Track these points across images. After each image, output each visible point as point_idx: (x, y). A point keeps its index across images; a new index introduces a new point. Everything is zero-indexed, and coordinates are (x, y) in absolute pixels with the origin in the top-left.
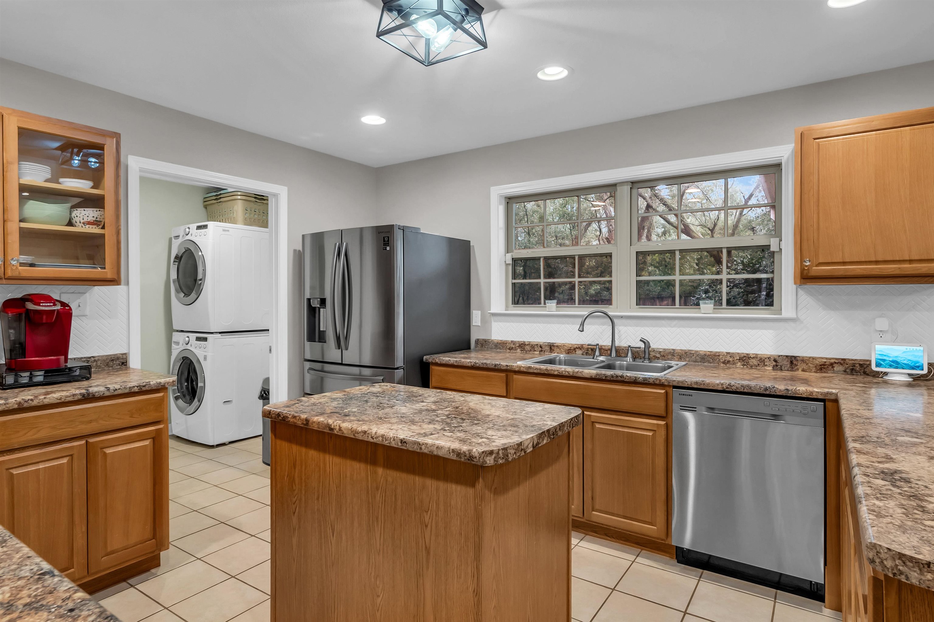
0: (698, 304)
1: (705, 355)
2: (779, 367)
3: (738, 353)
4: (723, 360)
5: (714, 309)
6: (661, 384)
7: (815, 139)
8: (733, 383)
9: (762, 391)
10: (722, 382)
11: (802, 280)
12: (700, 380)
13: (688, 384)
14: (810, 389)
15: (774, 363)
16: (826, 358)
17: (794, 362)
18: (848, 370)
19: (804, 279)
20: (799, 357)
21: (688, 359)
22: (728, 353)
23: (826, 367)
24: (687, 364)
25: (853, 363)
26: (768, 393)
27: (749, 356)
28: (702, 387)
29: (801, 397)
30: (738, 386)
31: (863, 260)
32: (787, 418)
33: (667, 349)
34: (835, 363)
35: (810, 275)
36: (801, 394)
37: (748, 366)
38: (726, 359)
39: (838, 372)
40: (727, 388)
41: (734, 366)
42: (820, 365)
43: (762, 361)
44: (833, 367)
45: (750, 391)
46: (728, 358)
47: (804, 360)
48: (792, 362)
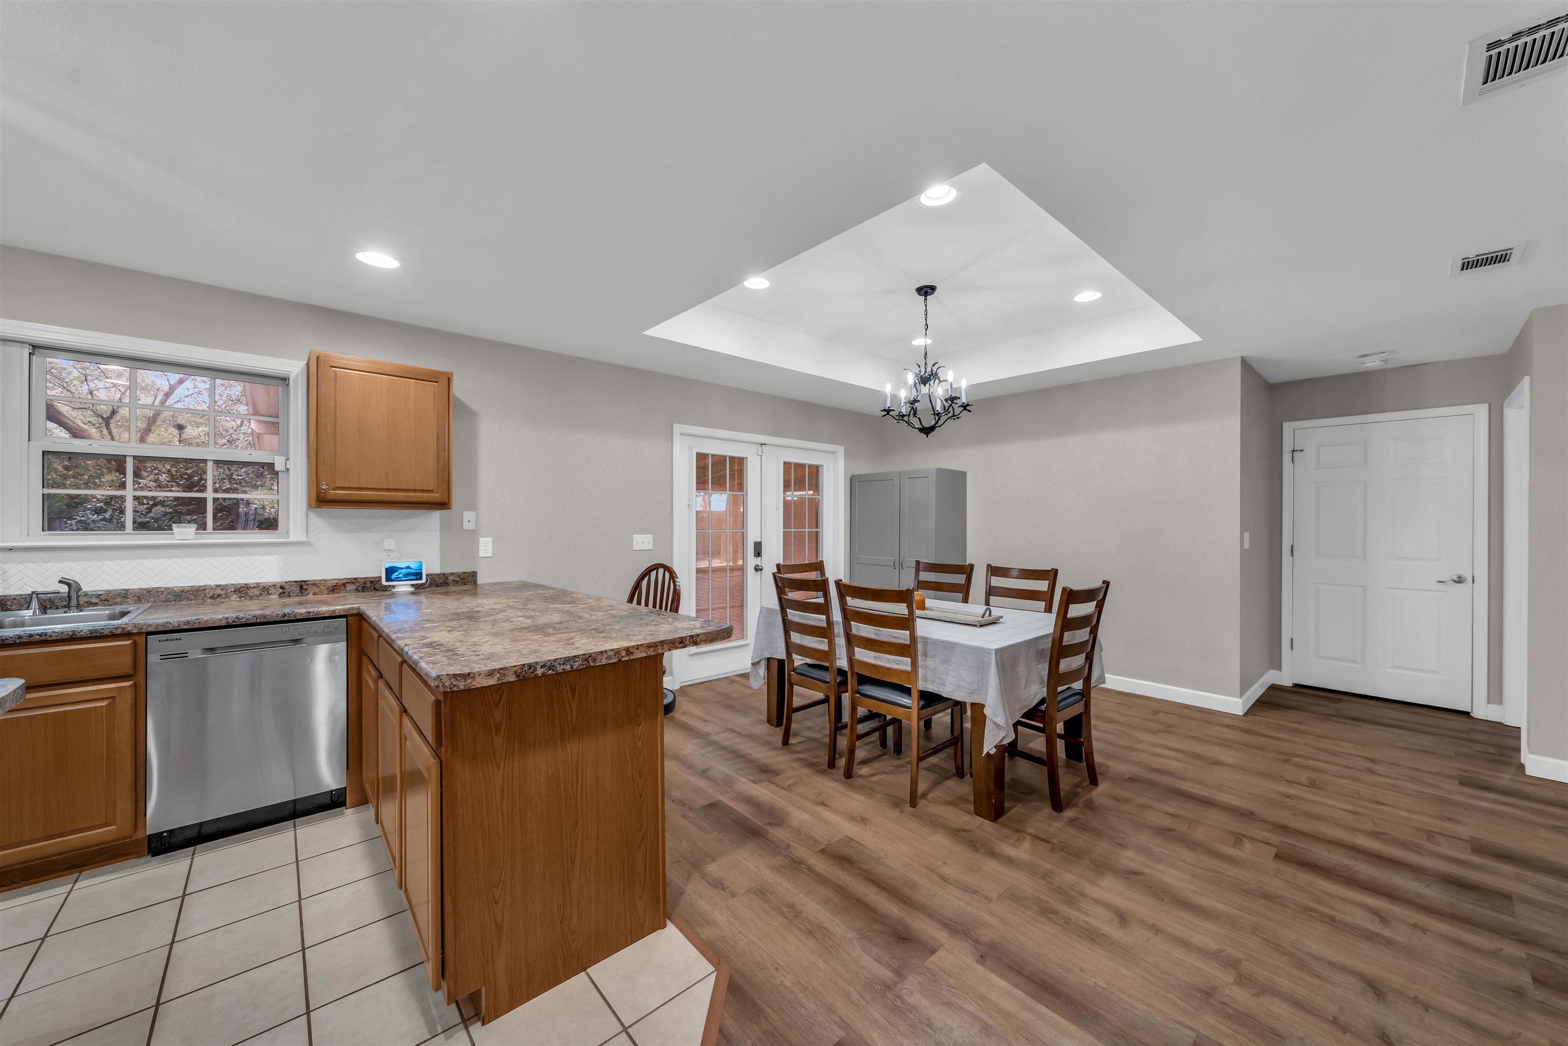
0: (170, 529)
1: (182, 591)
2: (286, 593)
3: (233, 585)
4: (211, 593)
5: (196, 533)
6: (125, 634)
7: (332, 367)
8: (241, 615)
9: (279, 619)
10: (226, 616)
11: (318, 503)
12: (194, 618)
13: (173, 627)
14: (333, 608)
15: (281, 591)
16: (339, 579)
17: (304, 587)
18: (359, 588)
19: (320, 501)
20: (310, 581)
21: (152, 600)
22: (217, 586)
23: (338, 587)
24: (152, 606)
25: (364, 581)
26: (286, 618)
27: (249, 586)
28: (197, 626)
29: (323, 617)
30: (248, 617)
31: (377, 487)
32: (308, 640)
33: (113, 590)
34: (348, 583)
35: (326, 498)
36: (324, 614)
37: (247, 597)
38: (215, 593)
39: (350, 591)
40: (234, 621)
41: (227, 599)
42: (333, 587)
43: (265, 590)
44: (345, 587)
45: (264, 620)
46: (219, 591)
47: (315, 584)
48: (301, 587)
